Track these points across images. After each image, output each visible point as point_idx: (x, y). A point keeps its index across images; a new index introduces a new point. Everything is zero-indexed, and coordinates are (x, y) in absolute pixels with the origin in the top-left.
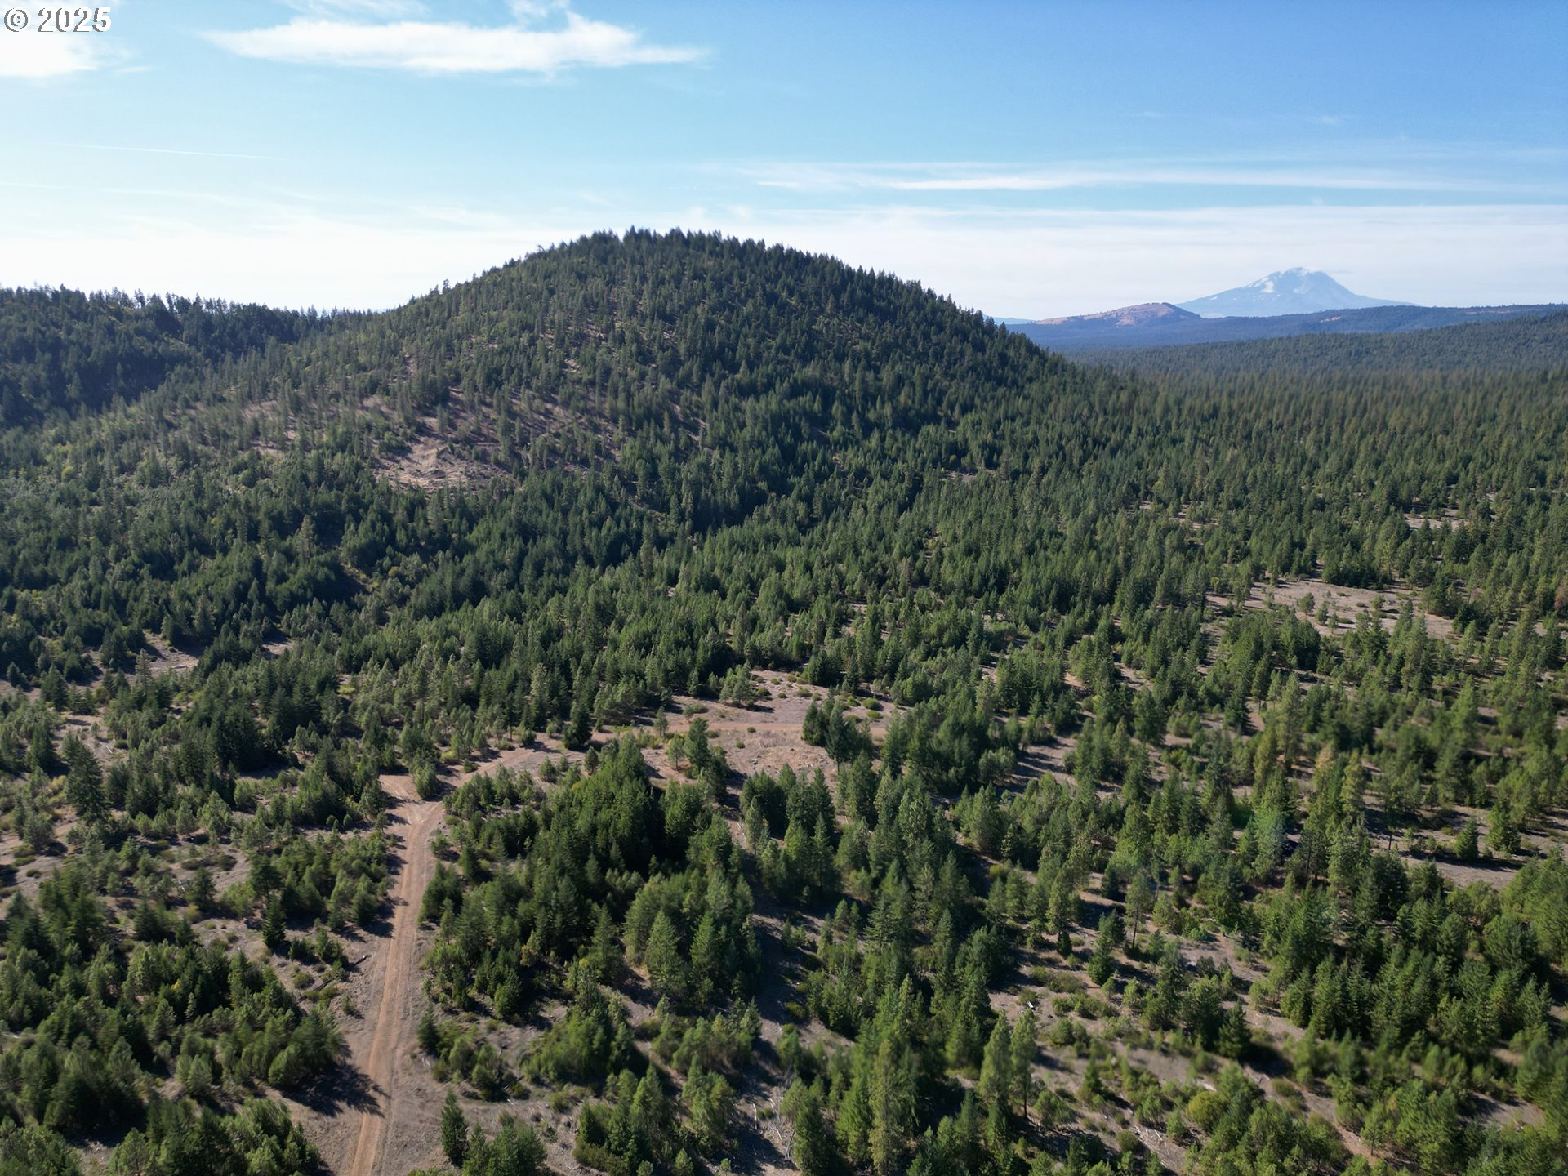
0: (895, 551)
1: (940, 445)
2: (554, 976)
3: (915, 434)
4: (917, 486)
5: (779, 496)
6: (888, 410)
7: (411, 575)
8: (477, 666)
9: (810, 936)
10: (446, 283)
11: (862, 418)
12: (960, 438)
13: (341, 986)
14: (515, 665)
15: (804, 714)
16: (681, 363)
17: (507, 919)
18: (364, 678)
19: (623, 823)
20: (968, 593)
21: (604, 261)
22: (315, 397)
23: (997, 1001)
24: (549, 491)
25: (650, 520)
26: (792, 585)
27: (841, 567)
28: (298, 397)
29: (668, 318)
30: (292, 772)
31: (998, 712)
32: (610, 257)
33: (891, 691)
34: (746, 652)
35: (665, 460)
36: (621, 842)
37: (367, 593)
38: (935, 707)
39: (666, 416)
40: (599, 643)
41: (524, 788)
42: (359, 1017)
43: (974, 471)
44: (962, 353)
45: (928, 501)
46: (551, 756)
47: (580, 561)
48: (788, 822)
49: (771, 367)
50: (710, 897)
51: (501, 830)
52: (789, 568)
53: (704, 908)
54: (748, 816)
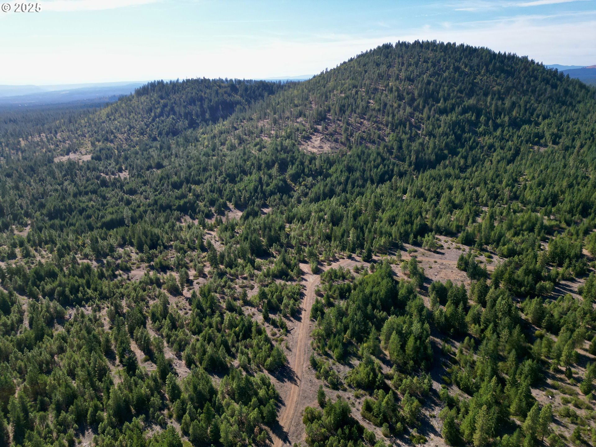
0: (504, 183)
1: (531, 134)
2: (355, 349)
3: (519, 129)
4: (517, 152)
5: (453, 156)
6: (507, 119)
7: (309, 185)
8: (331, 225)
9: (453, 349)
10: (327, 69)
11: (494, 122)
12: (541, 131)
13: (285, 338)
14: (344, 227)
15: (458, 258)
16: (415, 100)
17: (339, 323)
18: (293, 226)
19: (382, 293)
20: (537, 204)
21: (387, 57)
22: (281, 118)
23: (535, 392)
24: (360, 154)
25: (397, 165)
26: (455, 197)
27: (478, 189)
28: (275, 118)
29: (410, 80)
30: (272, 259)
31: (548, 264)
32: (390, 55)
33: (497, 250)
34: (434, 227)
35: (406, 141)
36: (381, 300)
37: (295, 191)
38: (517, 260)
39: (408, 123)
40: (374, 218)
41: (347, 274)
42: (290, 350)
43: (546, 146)
44: (546, 89)
45: (522, 159)
46: (357, 263)
47: (369, 182)
48: (447, 301)
49: (454, 100)
50: (414, 328)
51: (339, 289)
52: (454, 189)
53: (411, 333)
54: (432, 297)
